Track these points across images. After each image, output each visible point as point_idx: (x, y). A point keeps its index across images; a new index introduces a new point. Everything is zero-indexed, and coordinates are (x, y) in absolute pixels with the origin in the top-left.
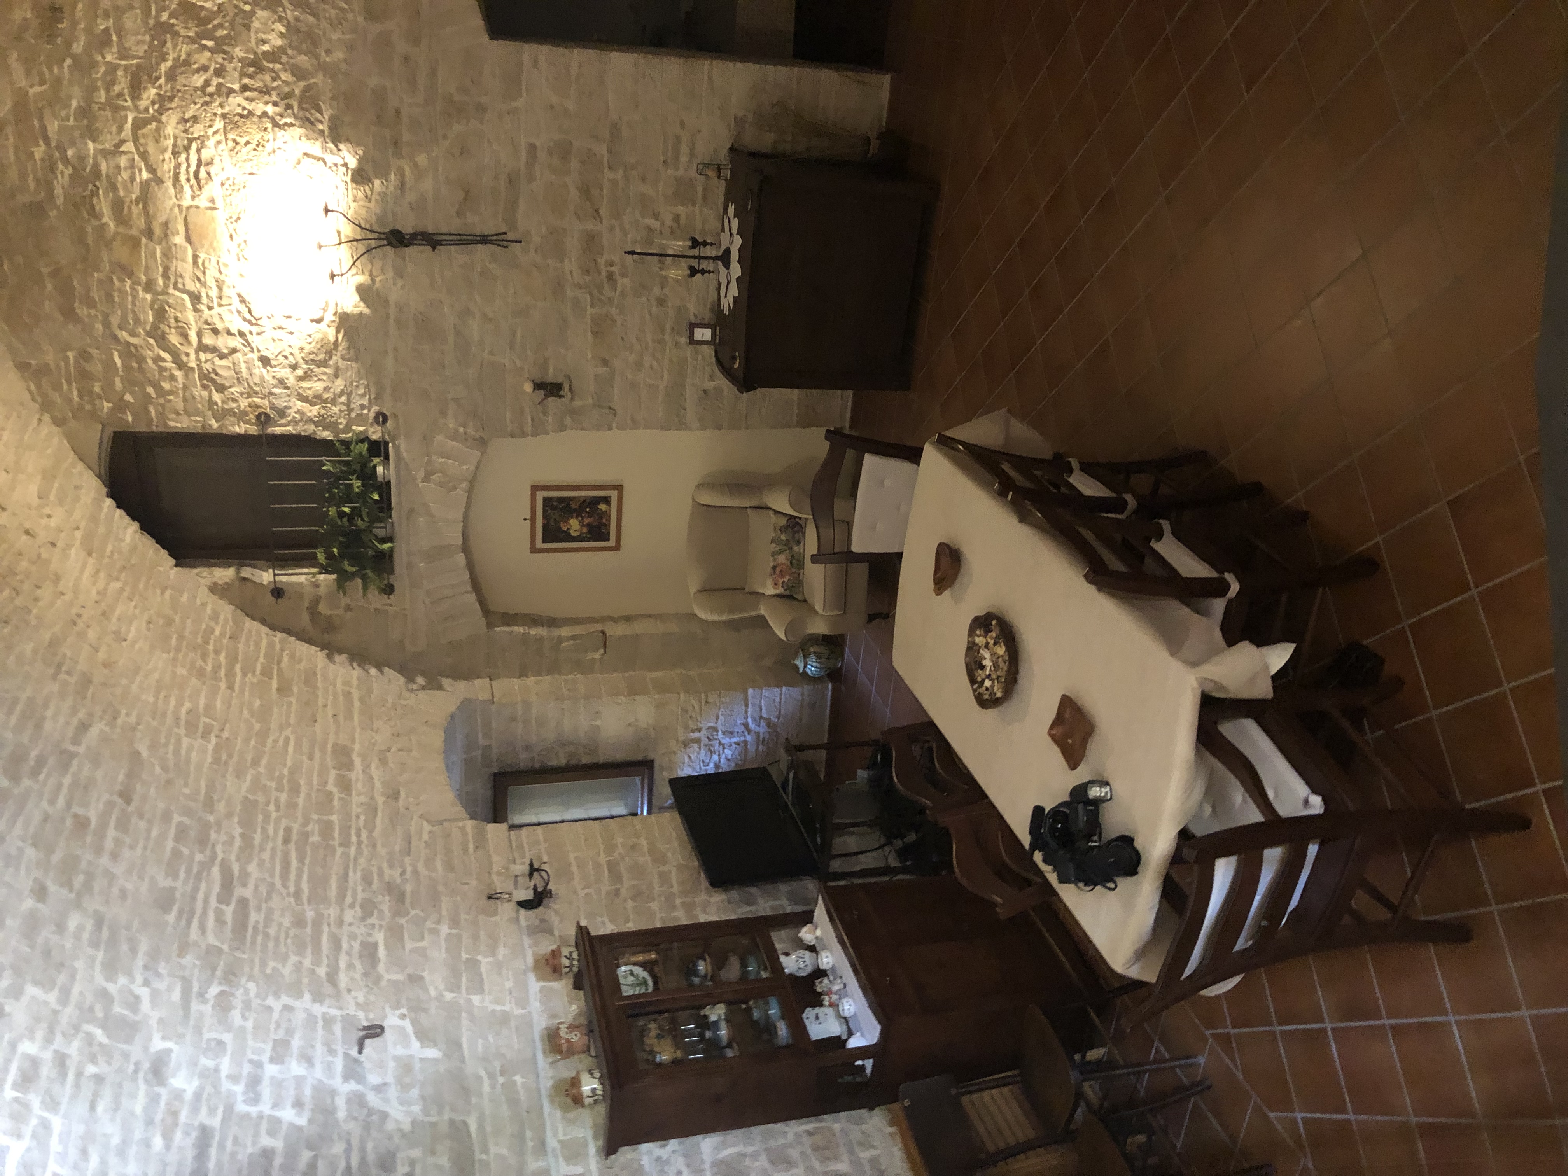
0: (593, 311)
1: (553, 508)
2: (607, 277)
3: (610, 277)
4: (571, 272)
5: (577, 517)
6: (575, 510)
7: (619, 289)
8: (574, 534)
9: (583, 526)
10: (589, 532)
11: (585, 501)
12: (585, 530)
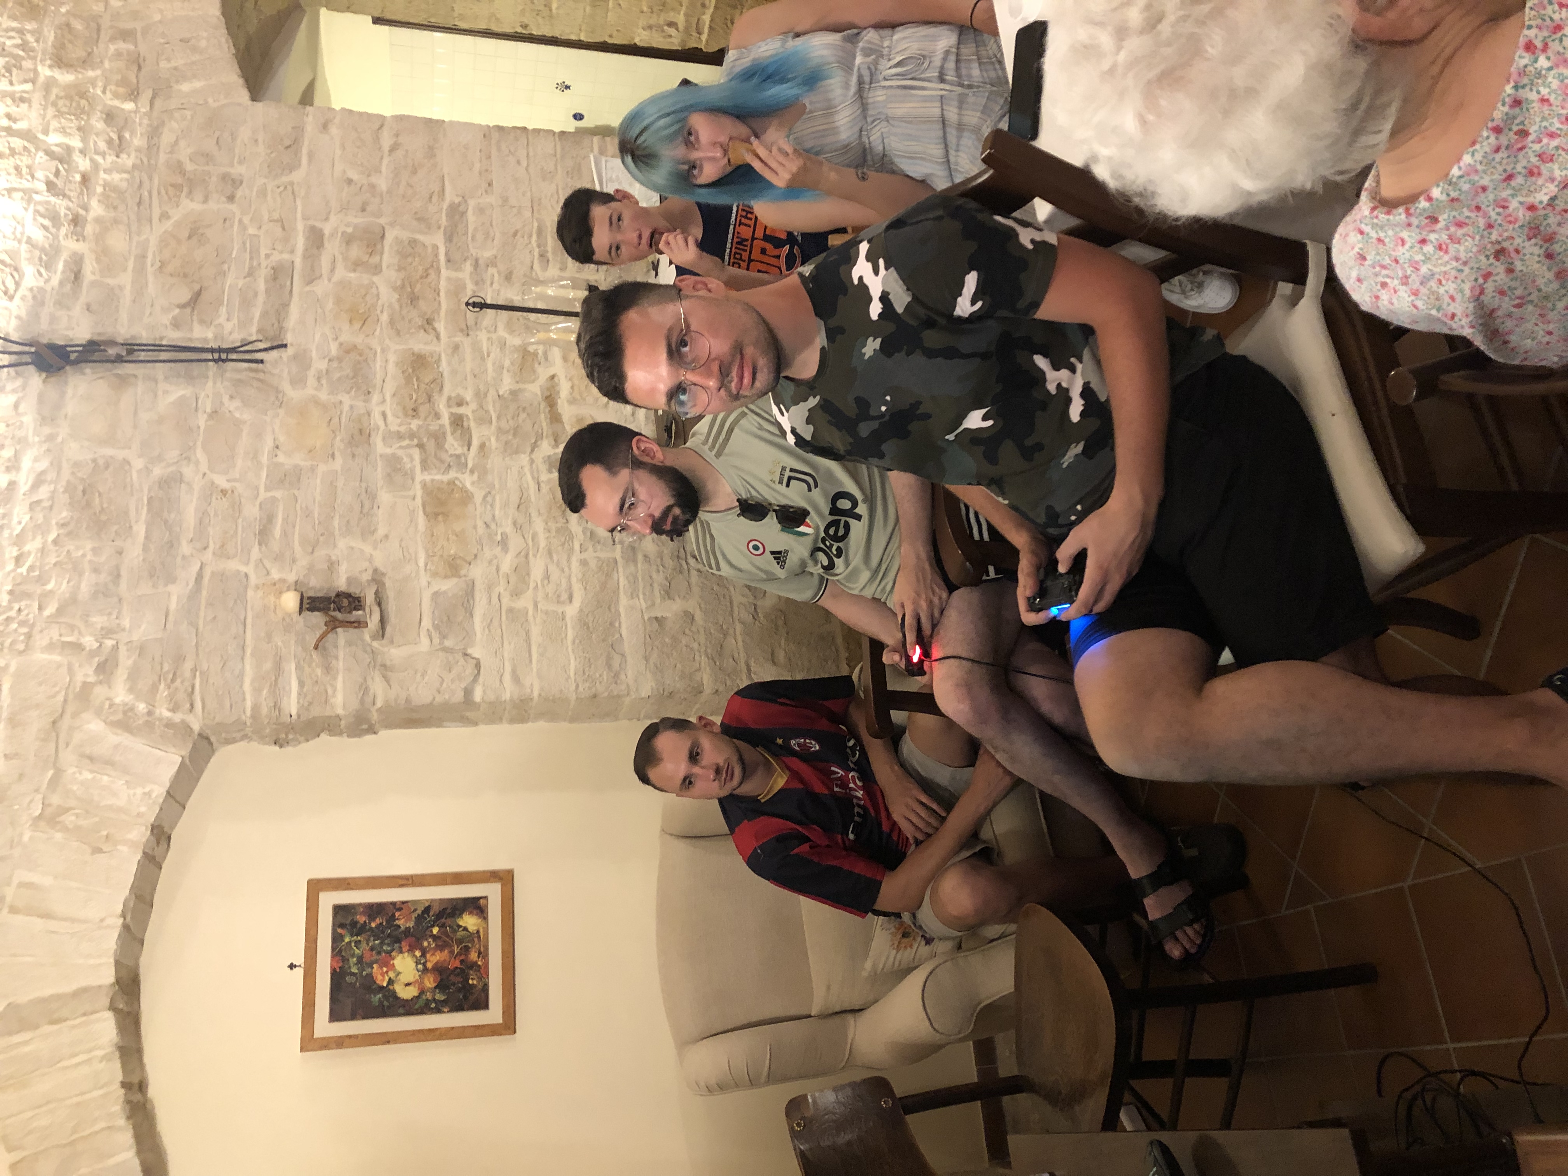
0: (427, 477)
1: (357, 929)
2: (451, 424)
3: (458, 422)
4: (384, 415)
5: (411, 950)
6: (407, 932)
7: (475, 443)
8: (406, 993)
9: (425, 970)
10: (441, 986)
11: (427, 910)
12: (430, 982)
